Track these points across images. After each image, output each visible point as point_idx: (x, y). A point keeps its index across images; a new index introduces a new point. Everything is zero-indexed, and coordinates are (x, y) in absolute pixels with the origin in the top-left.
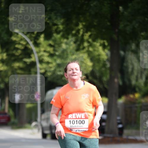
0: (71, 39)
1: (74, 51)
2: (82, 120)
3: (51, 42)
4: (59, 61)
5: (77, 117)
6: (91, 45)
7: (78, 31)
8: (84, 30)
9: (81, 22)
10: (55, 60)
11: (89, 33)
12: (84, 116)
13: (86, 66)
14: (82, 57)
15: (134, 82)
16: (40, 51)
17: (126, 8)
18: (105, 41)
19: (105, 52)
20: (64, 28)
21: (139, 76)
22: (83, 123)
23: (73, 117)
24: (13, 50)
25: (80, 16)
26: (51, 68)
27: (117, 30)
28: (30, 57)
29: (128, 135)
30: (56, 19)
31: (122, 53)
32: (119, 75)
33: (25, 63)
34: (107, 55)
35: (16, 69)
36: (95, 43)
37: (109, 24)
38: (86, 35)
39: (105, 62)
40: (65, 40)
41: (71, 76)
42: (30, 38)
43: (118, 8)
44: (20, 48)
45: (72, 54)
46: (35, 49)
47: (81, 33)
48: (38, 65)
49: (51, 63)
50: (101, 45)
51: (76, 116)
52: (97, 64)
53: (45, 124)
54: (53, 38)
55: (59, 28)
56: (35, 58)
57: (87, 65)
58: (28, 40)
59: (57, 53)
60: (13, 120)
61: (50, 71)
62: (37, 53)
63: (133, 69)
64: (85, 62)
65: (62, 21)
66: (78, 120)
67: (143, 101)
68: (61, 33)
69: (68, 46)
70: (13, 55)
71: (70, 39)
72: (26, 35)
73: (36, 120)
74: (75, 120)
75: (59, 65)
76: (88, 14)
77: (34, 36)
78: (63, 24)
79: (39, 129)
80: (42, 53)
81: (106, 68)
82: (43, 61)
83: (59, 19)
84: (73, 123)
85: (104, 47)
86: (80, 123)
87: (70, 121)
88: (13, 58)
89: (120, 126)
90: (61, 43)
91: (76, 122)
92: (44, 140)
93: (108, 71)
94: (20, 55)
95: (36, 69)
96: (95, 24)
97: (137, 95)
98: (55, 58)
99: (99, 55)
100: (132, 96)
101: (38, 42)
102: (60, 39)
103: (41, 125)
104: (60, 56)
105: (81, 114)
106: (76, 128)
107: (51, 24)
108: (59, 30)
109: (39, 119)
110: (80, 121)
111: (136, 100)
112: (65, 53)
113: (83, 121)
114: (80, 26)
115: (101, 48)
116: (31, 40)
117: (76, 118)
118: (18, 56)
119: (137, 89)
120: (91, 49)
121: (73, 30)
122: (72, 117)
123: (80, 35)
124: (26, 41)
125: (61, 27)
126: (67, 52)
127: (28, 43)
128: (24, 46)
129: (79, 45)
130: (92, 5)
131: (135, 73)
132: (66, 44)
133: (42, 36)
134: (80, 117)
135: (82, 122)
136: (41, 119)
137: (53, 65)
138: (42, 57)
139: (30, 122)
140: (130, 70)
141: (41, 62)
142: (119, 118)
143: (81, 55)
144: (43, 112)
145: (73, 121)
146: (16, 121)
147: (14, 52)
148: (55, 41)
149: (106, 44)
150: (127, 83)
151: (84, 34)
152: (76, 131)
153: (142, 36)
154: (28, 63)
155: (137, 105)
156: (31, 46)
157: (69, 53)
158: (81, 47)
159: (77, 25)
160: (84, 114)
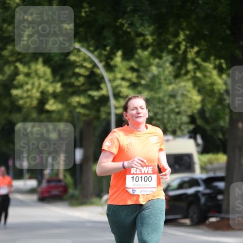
0: (167, 58)
1: (171, 78)
2: (148, 176)
3: (133, 64)
4: (146, 94)
5: (143, 172)
6: (199, 67)
7: (178, 45)
9: (183, 30)
10: (140, 93)
11: (196, 49)
12: (151, 170)
13: (191, 102)
14: (185, 86)
16: (115, 79)
18: (222, 61)
20: (154, 40)
22: (150, 180)
23: (138, 172)
24: (71, 77)
25: (182, 20)
28: (99, 88)
30: (142, 25)
33: (90, 96)
35: (75, 107)
36: (206, 64)
37: (228, 32)
38: (190, 52)
39: (221, 94)
40: (157, 60)
42: (99, 57)
44: (84, 74)
45: (168, 82)
46: (107, 76)
47: (183, 47)
48: (113, 102)
50: (215, 68)
51: (141, 171)
52: (208, 99)
54: (136, 56)
55: (147, 40)
56: (107, 89)
57: (193, 100)
58: (96, 61)
62: (111, 81)
64: (189, 95)
65: (152, 28)
66: (143, 176)
69: (161, 69)
70: (71, 85)
71: (165, 58)
72: (92, 52)
73: (108, 193)
74: (140, 176)
76: (194, 17)
77: (105, 53)
78: (152, 34)
80: (119, 82)
81: (224, 105)
82: (121, 95)
83: (146, 25)
84: (137, 180)
86: (146, 180)
87: (133, 177)
88: (70, 90)
90: (150, 65)
91: (140, 179)
94: (83, 84)
95: (110, 108)
96: (206, 33)
98: (140, 89)
99: (212, 84)
101: (112, 63)
102: (148, 59)
104: (148, 87)
105: (147, 168)
106: (140, 187)
107: (133, 34)
108: (145, 44)
110: (146, 178)
112: (157, 81)
113: (150, 178)
114: (182, 37)
115: (215, 73)
116: (101, 61)
117: (141, 174)
118: (78, 87)
120: (199, 74)
121: (169, 43)
122: (136, 171)
123: (180, 52)
124: (92, 62)
125: (150, 38)
126: (160, 79)
127: (95, 66)
128: (89, 71)
129: (180, 68)
132: (158, 66)
133: (119, 53)
134: (146, 172)
135: (148, 179)
138: (119, 89)
139: (99, 195)
141: (117, 96)
143: (183, 84)
145: (137, 178)
146: (77, 193)
147: (73, 80)
148: (139, 61)
149: (224, 66)
151: (188, 50)
152: (141, 192)
154: (96, 98)
156: (101, 70)
157: (163, 81)
158: (183, 72)
159: (176, 35)
160: (152, 167)
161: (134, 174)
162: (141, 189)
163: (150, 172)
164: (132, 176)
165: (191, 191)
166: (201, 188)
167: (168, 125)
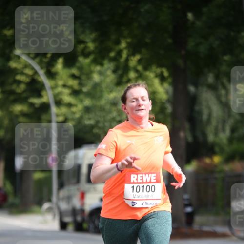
0: (108, 66)
1: (113, 86)
2: (151, 185)
3: (74, 71)
4: (87, 102)
5: (145, 181)
6: (140, 76)
7: (119, 53)
8: (129, 51)
9: (125, 37)
10: (81, 101)
11: (138, 57)
12: (155, 178)
15: (211, 138)
16: (56, 86)
17: (198, 15)
18: (164, 70)
19: (164, 89)
20: (96, 48)
21: (220, 127)
22: (153, 190)
24: (11, 84)
25: (123, 28)
26: (74, 113)
27: (183, 52)
28: (39, 95)
29: (202, 225)
30: (83, 32)
31: (192, 89)
32: (187, 126)
33: (32, 105)
34: (167, 92)
35: (17, 116)
36: (147, 73)
37: (170, 41)
38: (132, 60)
39: (163, 103)
40: (98, 68)
41: (134, 112)
42: (40, 63)
43: (186, 16)
44: (24, 81)
45: (109, 90)
46: (47, 83)
47: (125, 55)
48: (54, 109)
49: (75, 106)
50: (156, 76)
51: (142, 179)
53: (64, 206)
54: (78, 65)
55: (89, 47)
56: (48, 97)
58: (37, 68)
59: (85, 90)
60: (11, 199)
61: (73, 119)
62: (53, 88)
63: (210, 115)
65: (93, 36)
66: (145, 185)
67: (227, 168)
68: (92, 57)
69: (103, 78)
70: (12, 92)
71: (106, 66)
72: (33, 58)
73: (50, 200)
74: (141, 185)
75: (87, 110)
76: (136, 25)
77: (46, 60)
78: (94, 41)
79: (54, 215)
80: (59, 89)
82: (62, 102)
83: (88, 32)
84: (138, 191)
85: (162, 79)
86: (148, 190)
87: (133, 187)
88: (12, 97)
89: (189, 210)
90: (91, 72)
92: (63, 233)
93: (169, 120)
94: (24, 91)
95: (50, 115)
96: (148, 41)
97: (217, 159)
98: (81, 96)
99: (154, 93)
100: (208, 160)
101: (53, 70)
102: (89, 65)
103: (59, 208)
104: (89, 95)
106: (142, 198)
108: (87, 50)
109: (54, 199)
110: (148, 187)
111: (215, 166)
112: (98, 89)
113: (153, 187)
114: (123, 45)
115: (156, 81)
116: (42, 68)
117: (143, 183)
118: (20, 94)
119: (217, 149)
121: (110, 50)
122: (137, 179)
123: (123, 60)
124: (33, 69)
125: (91, 46)
126: (102, 87)
127: (36, 73)
128: (30, 78)
129: (121, 77)
130: (142, 10)
131: (214, 123)
132: (100, 73)
133: (60, 61)
134: (148, 181)
135: (150, 189)
136: (58, 199)
137: (78, 110)
138: (60, 97)
139: (40, 204)
140: (205, 117)
141: (58, 103)
142: (186, 196)
144: (61, 186)
146: (17, 201)
147: (14, 87)
148: (81, 69)
149: (166, 74)
150: (201, 138)
151: (129, 58)
152: (142, 205)
153: (225, 61)
154: (37, 106)
155: (217, 175)
156: (42, 77)
157: (104, 90)
158: (125, 79)
159: (118, 43)
160: (155, 175)
161: (134, 183)
162: (142, 202)
163: (153, 181)
164: (132, 185)
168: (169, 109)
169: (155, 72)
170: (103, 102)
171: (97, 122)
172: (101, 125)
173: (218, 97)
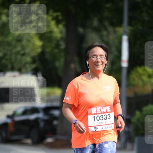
13: (33, 46)
18: (59, 14)
31: (81, 30)
32: (76, 59)
34: (61, 32)
39: (58, 41)
40: (6, 11)
50: (53, 19)
85: (58, 22)
93: (63, 54)
99: (51, 32)
115: (53, 23)
149: (60, 18)
165: (33, 117)
166: (41, 115)
167: (15, 65)
168: (63, 45)
169: (52, 16)
170: (10, 39)
171: (5, 55)
172: (8, 57)
173: (101, 37)
